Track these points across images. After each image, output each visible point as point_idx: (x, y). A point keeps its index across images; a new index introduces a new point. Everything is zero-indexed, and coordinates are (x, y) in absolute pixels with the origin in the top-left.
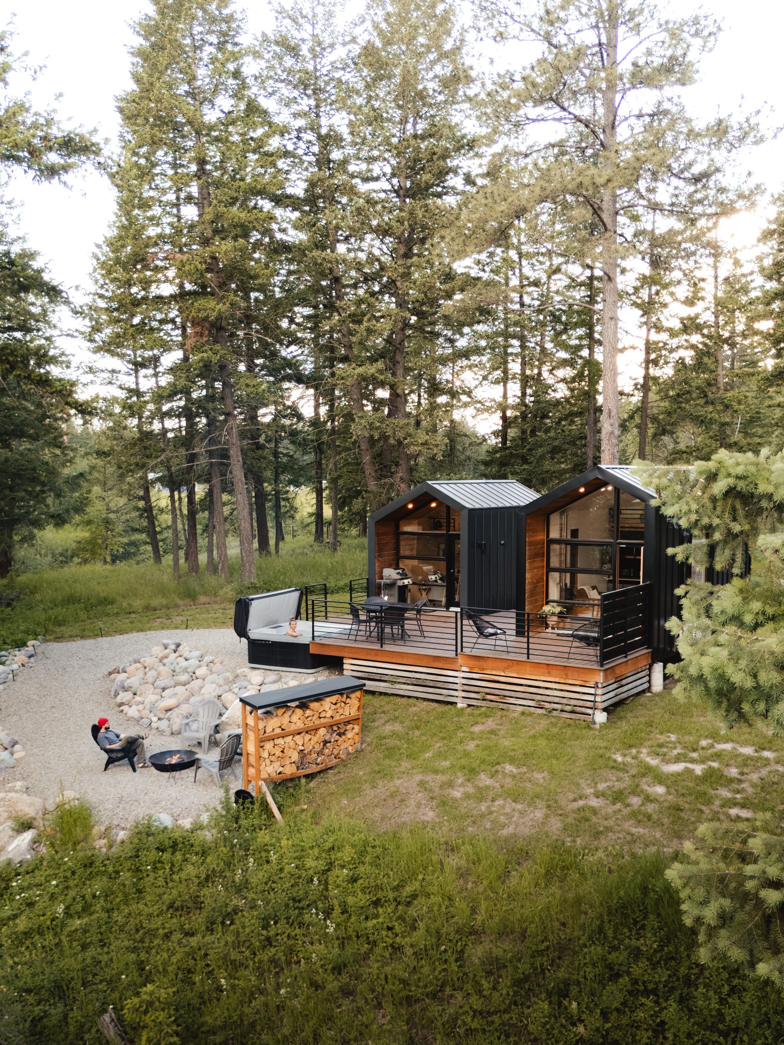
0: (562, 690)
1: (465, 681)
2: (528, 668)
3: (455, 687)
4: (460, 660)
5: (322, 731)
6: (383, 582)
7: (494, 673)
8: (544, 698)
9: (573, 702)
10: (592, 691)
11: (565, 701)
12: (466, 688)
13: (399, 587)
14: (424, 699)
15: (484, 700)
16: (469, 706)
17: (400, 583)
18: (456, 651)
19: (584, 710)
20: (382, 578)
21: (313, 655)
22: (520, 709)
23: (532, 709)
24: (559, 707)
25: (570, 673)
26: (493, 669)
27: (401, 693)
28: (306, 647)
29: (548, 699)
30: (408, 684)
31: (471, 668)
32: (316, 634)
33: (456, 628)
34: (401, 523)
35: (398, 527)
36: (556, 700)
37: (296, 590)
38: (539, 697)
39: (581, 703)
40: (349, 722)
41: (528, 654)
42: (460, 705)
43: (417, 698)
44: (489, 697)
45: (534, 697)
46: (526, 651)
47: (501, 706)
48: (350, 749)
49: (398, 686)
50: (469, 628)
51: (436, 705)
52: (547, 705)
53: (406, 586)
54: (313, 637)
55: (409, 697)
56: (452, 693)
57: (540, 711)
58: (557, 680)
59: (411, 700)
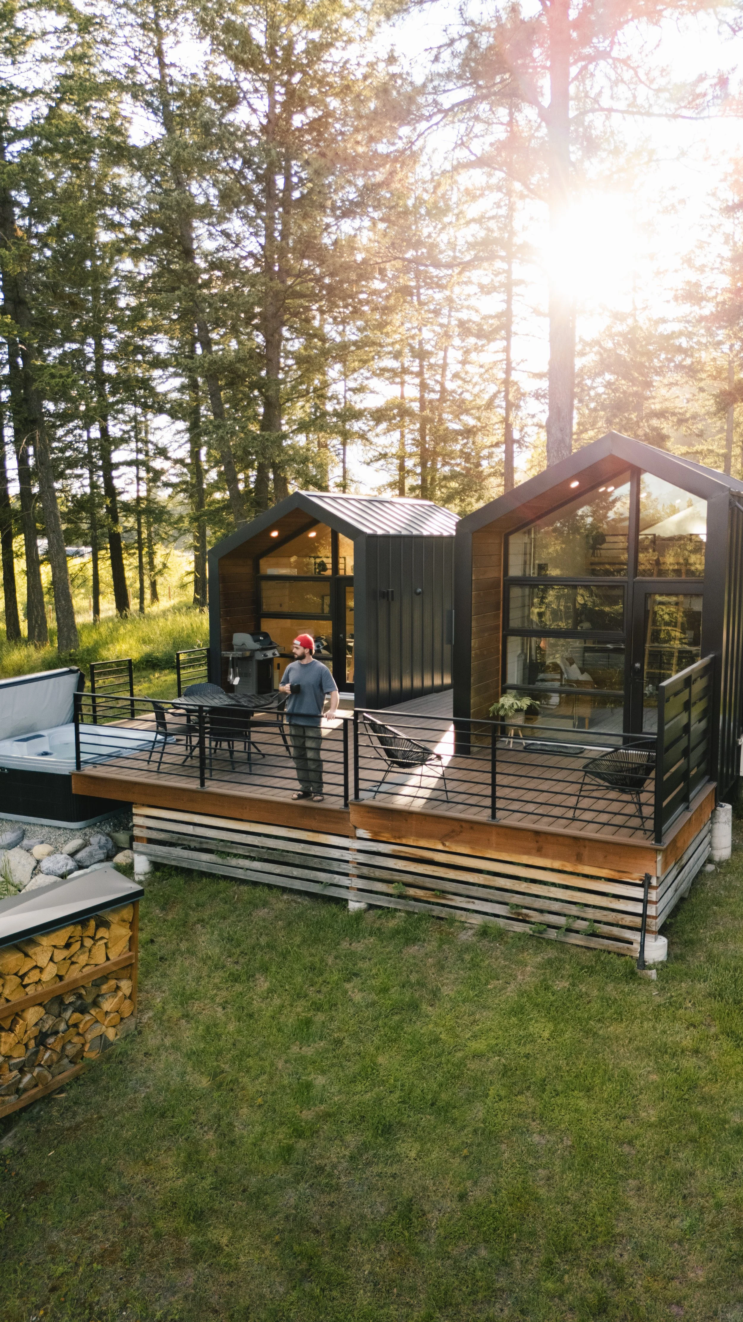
0: (567, 887)
1: (362, 858)
2: (494, 838)
3: (344, 868)
4: (354, 817)
5: (33, 1015)
6: (231, 655)
7: (422, 843)
8: (528, 901)
9: (591, 914)
10: (638, 893)
11: (574, 911)
12: (365, 871)
13: (259, 662)
14: (284, 890)
15: (401, 896)
16: (371, 907)
17: (260, 656)
18: (346, 796)
19: (616, 931)
20: (231, 648)
21: (77, 796)
22: (477, 920)
23: (502, 922)
24: (561, 921)
25: (586, 853)
26: (421, 835)
27: (240, 874)
28: (64, 780)
29: (538, 904)
30: (253, 859)
31: (375, 833)
32: (83, 757)
33: (346, 752)
34: (262, 562)
35: (257, 567)
36: (556, 906)
37: (71, 672)
38: (517, 899)
39: (611, 917)
40: (105, 978)
41: (494, 808)
42: (354, 906)
43: (270, 886)
44: (412, 892)
45: (507, 897)
46: (488, 802)
47: (437, 911)
48: (111, 1034)
49: (234, 862)
50: (372, 753)
51: (306, 902)
52: (536, 917)
53: (271, 660)
54: (78, 763)
55: (255, 884)
56: (337, 879)
57: (519, 927)
58: (557, 865)
59: (258, 892)
